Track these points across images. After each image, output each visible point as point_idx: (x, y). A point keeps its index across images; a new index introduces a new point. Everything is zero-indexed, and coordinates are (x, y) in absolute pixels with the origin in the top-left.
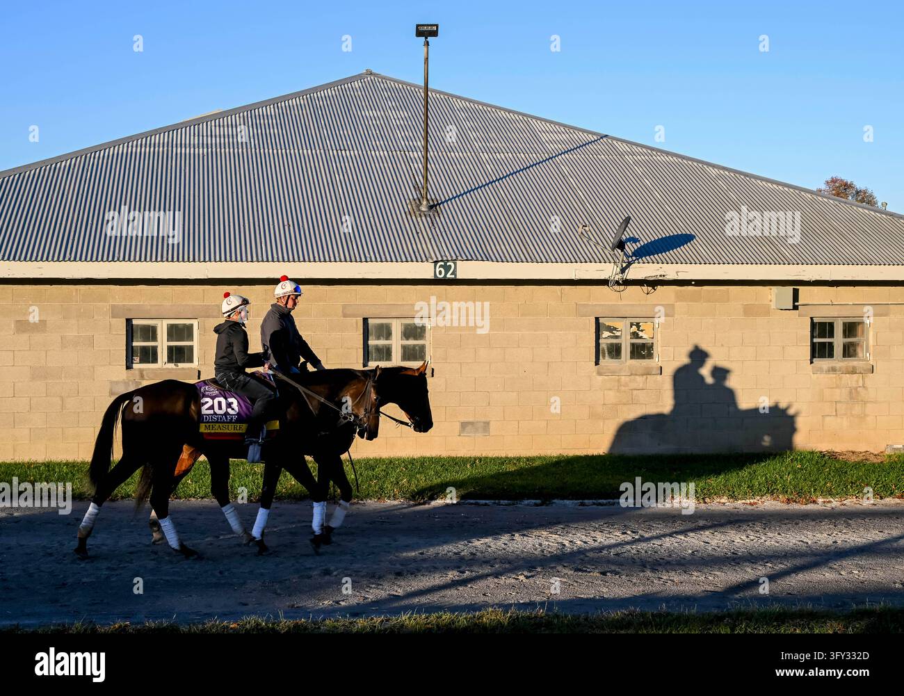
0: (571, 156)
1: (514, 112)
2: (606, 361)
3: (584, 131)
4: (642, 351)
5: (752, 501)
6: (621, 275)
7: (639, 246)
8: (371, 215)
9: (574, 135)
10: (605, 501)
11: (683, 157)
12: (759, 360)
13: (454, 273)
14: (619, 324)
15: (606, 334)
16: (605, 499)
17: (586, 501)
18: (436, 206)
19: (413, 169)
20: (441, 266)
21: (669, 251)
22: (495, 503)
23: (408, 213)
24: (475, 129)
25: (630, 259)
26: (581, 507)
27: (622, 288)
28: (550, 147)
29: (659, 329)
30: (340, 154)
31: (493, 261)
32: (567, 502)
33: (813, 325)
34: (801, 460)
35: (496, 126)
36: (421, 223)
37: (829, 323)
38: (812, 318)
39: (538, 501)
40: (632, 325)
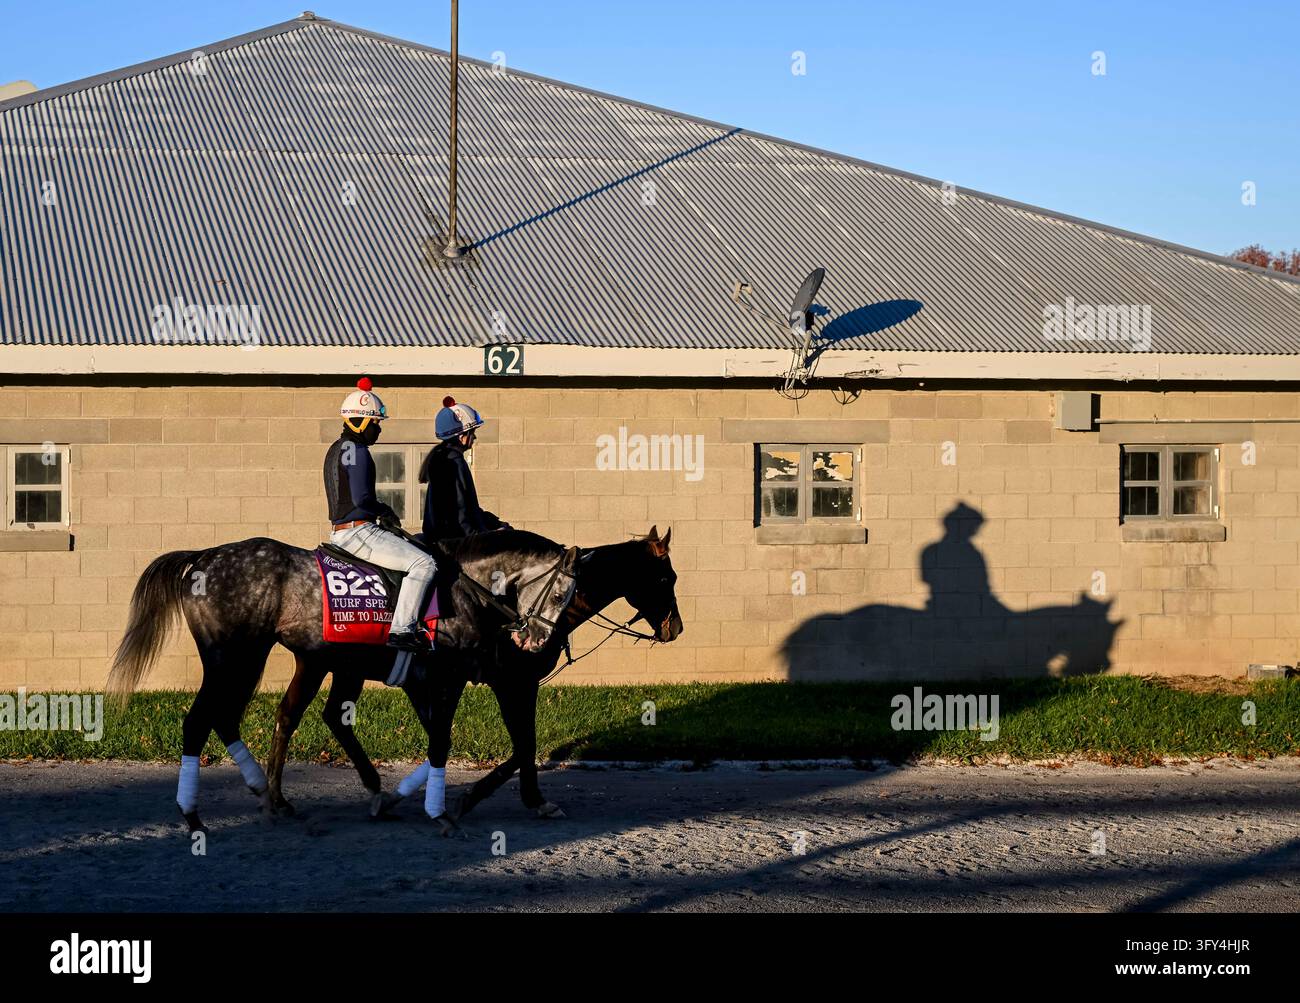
0: (683, 163)
1: (573, 88)
2: (773, 521)
3: (697, 121)
4: (833, 502)
5: (1052, 762)
6: (804, 370)
7: (830, 320)
8: (361, 265)
9: (682, 127)
10: (801, 762)
11: (875, 168)
12: (1033, 519)
13: (519, 365)
14: (793, 456)
15: (771, 472)
16: (802, 759)
17: (771, 763)
18: (470, 249)
19: (418, 184)
20: (496, 354)
21: (883, 329)
22: (614, 766)
23: (424, 261)
24: (512, 117)
25: (820, 343)
26: (763, 773)
27: (800, 392)
28: (647, 148)
29: (863, 465)
30: (287, 158)
31: (585, 345)
32: (738, 764)
33: (1124, 457)
34: (1115, 691)
35: (546, 111)
36: (449, 279)
37: (1150, 454)
38: (1121, 446)
39: (689, 763)
40: (816, 456)
